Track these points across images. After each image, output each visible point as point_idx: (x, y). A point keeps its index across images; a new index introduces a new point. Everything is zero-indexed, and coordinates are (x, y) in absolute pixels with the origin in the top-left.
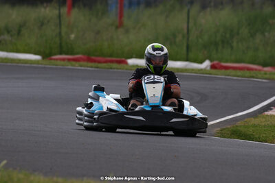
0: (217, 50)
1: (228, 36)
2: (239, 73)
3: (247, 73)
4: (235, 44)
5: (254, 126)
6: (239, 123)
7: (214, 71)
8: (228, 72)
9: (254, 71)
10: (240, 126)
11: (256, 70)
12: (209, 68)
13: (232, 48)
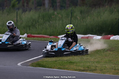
0: (30, 29)
1: (34, 23)
2: (39, 39)
3: (43, 39)
4: (37, 26)
5: (46, 61)
6: (39, 61)
7: (28, 38)
8: (35, 38)
9: (46, 38)
10: (40, 62)
11: (47, 37)
12: (26, 37)
13: (36, 28)
